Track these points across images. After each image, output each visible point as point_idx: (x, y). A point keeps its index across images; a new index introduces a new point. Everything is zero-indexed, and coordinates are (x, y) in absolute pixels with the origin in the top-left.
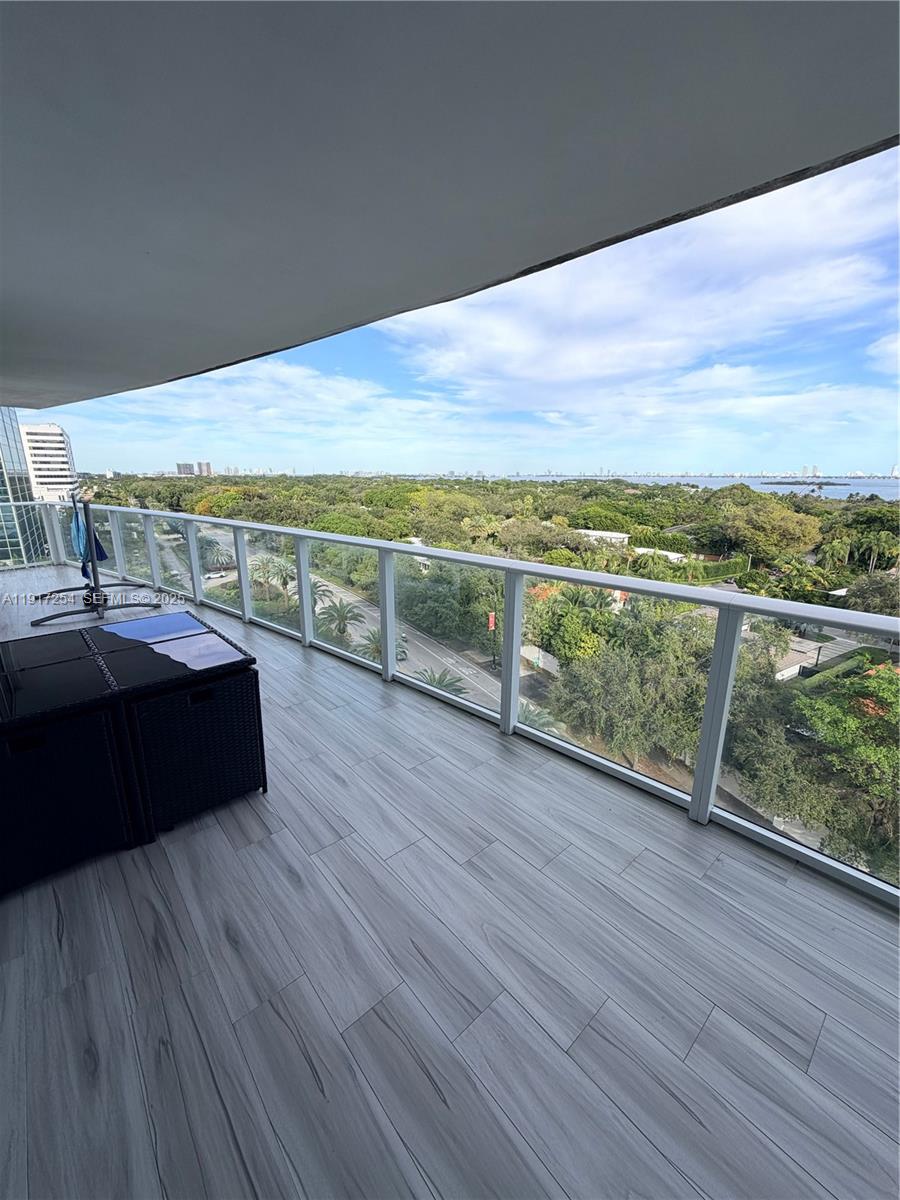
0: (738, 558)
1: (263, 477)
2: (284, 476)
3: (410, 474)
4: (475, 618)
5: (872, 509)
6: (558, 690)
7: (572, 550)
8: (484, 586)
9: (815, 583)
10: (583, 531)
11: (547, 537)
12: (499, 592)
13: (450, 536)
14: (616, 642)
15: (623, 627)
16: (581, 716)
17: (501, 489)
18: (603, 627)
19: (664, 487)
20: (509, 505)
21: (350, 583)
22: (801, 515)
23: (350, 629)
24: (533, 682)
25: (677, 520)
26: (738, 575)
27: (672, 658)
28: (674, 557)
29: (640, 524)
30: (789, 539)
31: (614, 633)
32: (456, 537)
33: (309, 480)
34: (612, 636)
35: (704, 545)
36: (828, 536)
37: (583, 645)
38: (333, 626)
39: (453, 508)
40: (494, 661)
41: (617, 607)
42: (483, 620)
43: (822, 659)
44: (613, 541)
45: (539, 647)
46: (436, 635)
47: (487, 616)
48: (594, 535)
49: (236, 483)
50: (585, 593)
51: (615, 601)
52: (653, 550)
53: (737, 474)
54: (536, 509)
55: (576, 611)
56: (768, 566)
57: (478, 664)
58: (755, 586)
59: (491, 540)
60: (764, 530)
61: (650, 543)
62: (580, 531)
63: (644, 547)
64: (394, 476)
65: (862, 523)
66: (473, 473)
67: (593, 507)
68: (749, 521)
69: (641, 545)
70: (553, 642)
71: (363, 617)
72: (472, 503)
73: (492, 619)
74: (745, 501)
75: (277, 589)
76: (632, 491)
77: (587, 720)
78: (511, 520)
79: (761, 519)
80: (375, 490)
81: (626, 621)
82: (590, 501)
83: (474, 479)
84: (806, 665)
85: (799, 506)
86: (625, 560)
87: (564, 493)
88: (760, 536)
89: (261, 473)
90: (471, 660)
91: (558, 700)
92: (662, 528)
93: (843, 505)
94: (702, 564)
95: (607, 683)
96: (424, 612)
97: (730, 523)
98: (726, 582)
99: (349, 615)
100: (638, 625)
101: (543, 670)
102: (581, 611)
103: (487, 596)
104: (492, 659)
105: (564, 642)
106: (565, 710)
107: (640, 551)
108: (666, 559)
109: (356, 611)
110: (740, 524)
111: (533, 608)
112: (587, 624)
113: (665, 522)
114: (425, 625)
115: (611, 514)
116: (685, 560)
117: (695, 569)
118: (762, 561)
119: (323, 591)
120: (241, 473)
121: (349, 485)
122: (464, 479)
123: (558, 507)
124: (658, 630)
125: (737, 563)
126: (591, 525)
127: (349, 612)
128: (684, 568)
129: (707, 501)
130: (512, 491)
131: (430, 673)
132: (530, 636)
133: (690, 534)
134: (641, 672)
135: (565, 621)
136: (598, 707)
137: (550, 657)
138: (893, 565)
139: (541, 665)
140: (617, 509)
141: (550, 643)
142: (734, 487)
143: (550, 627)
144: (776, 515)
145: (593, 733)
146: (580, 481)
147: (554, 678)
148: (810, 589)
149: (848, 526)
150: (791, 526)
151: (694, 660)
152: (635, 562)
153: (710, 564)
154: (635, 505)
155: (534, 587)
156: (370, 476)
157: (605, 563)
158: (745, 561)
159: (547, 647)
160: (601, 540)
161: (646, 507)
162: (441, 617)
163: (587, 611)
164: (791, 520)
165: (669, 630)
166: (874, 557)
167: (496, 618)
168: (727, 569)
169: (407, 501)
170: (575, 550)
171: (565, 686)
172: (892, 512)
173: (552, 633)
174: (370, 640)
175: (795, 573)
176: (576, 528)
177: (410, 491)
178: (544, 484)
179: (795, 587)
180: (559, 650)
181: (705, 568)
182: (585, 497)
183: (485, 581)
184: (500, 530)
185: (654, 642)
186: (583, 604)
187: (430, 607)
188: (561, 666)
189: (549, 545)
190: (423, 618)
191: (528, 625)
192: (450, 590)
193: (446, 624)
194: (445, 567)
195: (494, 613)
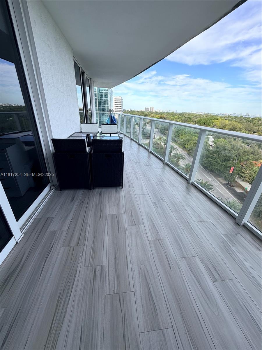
1: (167, 113)
2: (173, 112)
3: (217, 113)
8: (233, 157)
12: (239, 160)
17: (256, 121)
20: (257, 128)
21: (184, 148)
23: (180, 161)
24: (242, 195)
33: (180, 114)
38: (175, 159)
45: (249, 183)
46: (208, 170)
47: (231, 167)
49: (159, 114)
57: (221, 183)
64: (210, 114)
66: (244, 114)
71: (185, 159)
72: (239, 126)
73: (232, 169)
75: (163, 146)
80: (201, 119)
83: (244, 117)
89: (167, 111)
90: (219, 181)
96: (206, 161)
99: (181, 157)
103: (233, 161)
104: (227, 182)
109: (183, 156)
111: (252, 169)
114: (205, 166)
119: (175, 149)
120: (161, 111)
121: (193, 116)
122: (239, 116)
127: (181, 156)
130: (260, 122)
131: (202, 181)
132: (247, 179)
155: (256, 161)
156: (201, 113)
162: (212, 164)
167: (234, 169)
169: (212, 123)
174: (185, 165)
177: (214, 119)
183: (234, 155)
187: (209, 160)
190: (206, 163)
191: (248, 175)
192: (218, 156)
193: (213, 167)
194: (219, 147)
195: (234, 167)
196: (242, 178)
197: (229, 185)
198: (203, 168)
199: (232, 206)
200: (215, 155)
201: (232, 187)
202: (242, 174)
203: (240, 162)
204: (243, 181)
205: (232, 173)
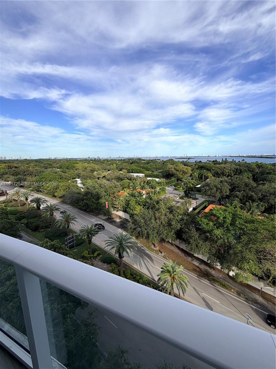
0: (173, 179)
1: (17, 160)
2: (26, 159)
3: (75, 158)
4: (101, 204)
5: (201, 165)
6: (130, 225)
7: (129, 180)
8: (103, 193)
9: (193, 184)
10: (132, 174)
11: (121, 176)
12: (108, 195)
13: (90, 178)
14: (146, 207)
15: (147, 202)
16: (139, 233)
17: (106, 162)
18: (141, 203)
19: (152, 160)
20: (109, 167)
21: (54, 196)
22: (187, 167)
23: (55, 214)
24: (122, 223)
25: (157, 169)
26: (174, 184)
27: (163, 211)
28: (157, 180)
29: (147, 171)
30: (185, 173)
31: (145, 205)
32: (92, 178)
33: (36, 161)
34: (144, 205)
35: (164, 176)
36: (193, 172)
37: (136, 209)
38: (48, 213)
39: (91, 169)
40: (109, 217)
41: (144, 197)
42: (104, 205)
43: (197, 205)
44: (141, 176)
45: (123, 211)
46: (88, 212)
47: (105, 203)
48: (135, 175)
49: (5, 163)
50: (135, 193)
51: (144, 195)
52: (152, 178)
53: (169, 156)
54: (117, 168)
55: (133, 199)
56: (181, 181)
57: (103, 220)
58: (179, 186)
59: (104, 178)
60: (178, 171)
61: (150, 176)
62: (131, 174)
63: (149, 177)
64: (69, 159)
65: (200, 168)
66: (96, 157)
67: (134, 167)
68: (175, 169)
69: (148, 177)
70: (127, 209)
71: (59, 209)
72: (96, 167)
73: (107, 204)
74: (173, 163)
75: (24, 201)
76: (144, 162)
77: (141, 234)
78: (110, 171)
79: (177, 168)
80: (62, 164)
81: (148, 200)
82: (133, 165)
83: (97, 159)
84: (194, 207)
85: (185, 164)
86: (145, 182)
87: (125, 162)
88: (178, 173)
89: (16, 159)
90: (101, 219)
91: (131, 229)
92: (153, 172)
93: (195, 164)
94: (165, 181)
95: (146, 221)
96: (83, 204)
97: (170, 170)
98: (171, 186)
99: (54, 209)
100: (152, 201)
101: (125, 218)
102: (135, 199)
103: (105, 197)
104: (108, 217)
105: (130, 209)
106: (133, 231)
107: (148, 179)
108: (156, 181)
109: (57, 207)
110: (173, 170)
111: (120, 199)
112: (137, 203)
113: (154, 170)
114: (84, 209)
115: (139, 169)
116: (160, 181)
117: (164, 183)
118: (179, 179)
119: (43, 201)
120: (7, 159)
121: (53, 162)
122: (93, 159)
123: (124, 167)
124: (158, 202)
125: (173, 180)
126: (134, 172)
127: (54, 208)
128: (160, 183)
129: (164, 164)
130: (109, 163)
131: (87, 227)
132: (120, 208)
133: (161, 173)
134: (155, 216)
135: (130, 202)
136: (143, 229)
137: (126, 214)
138: (208, 178)
139: (124, 217)
140: (140, 167)
141: (126, 210)
142: (170, 160)
143: (125, 204)
144: (181, 167)
145: (143, 237)
146: (129, 159)
147: (129, 222)
148: (192, 186)
149: (197, 169)
150: (185, 170)
151: (168, 210)
152: (147, 182)
153: (167, 181)
154: (145, 166)
155: (119, 192)
156: (61, 159)
157: (139, 183)
158: (175, 180)
159: (125, 211)
160: (137, 176)
161: (148, 166)
162: (89, 205)
163: (136, 199)
164: (184, 168)
165: (161, 202)
166: (203, 176)
167: (108, 204)
168: (171, 182)
169: (74, 167)
170: (130, 179)
171: (132, 224)
172: (206, 165)
173: (126, 207)
174: (63, 217)
175: (188, 182)
176: (130, 173)
177: (75, 163)
178: (118, 160)
179: (189, 186)
180: (129, 212)
181: (166, 182)
182: (131, 164)
183: (104, 192)
184: (107, 175)
185: (157, 206)
186: (135, 196)
187: (85, 202)
188: (130, 217)
189: (122, 178)
190: (83, 206)
191: (119, 205)
192: (92, 196)
193: (91, 207)
194: (89, 188)
195: (107, 202)
196: (116, 209)
197: (110, 219)
198: (82, 212)
199: (122, 240)
200: (88, 196)
201: (112, 220)
202: (115, 206)
203: (110, 196)
204: (117, 211)
205: (108, 208)
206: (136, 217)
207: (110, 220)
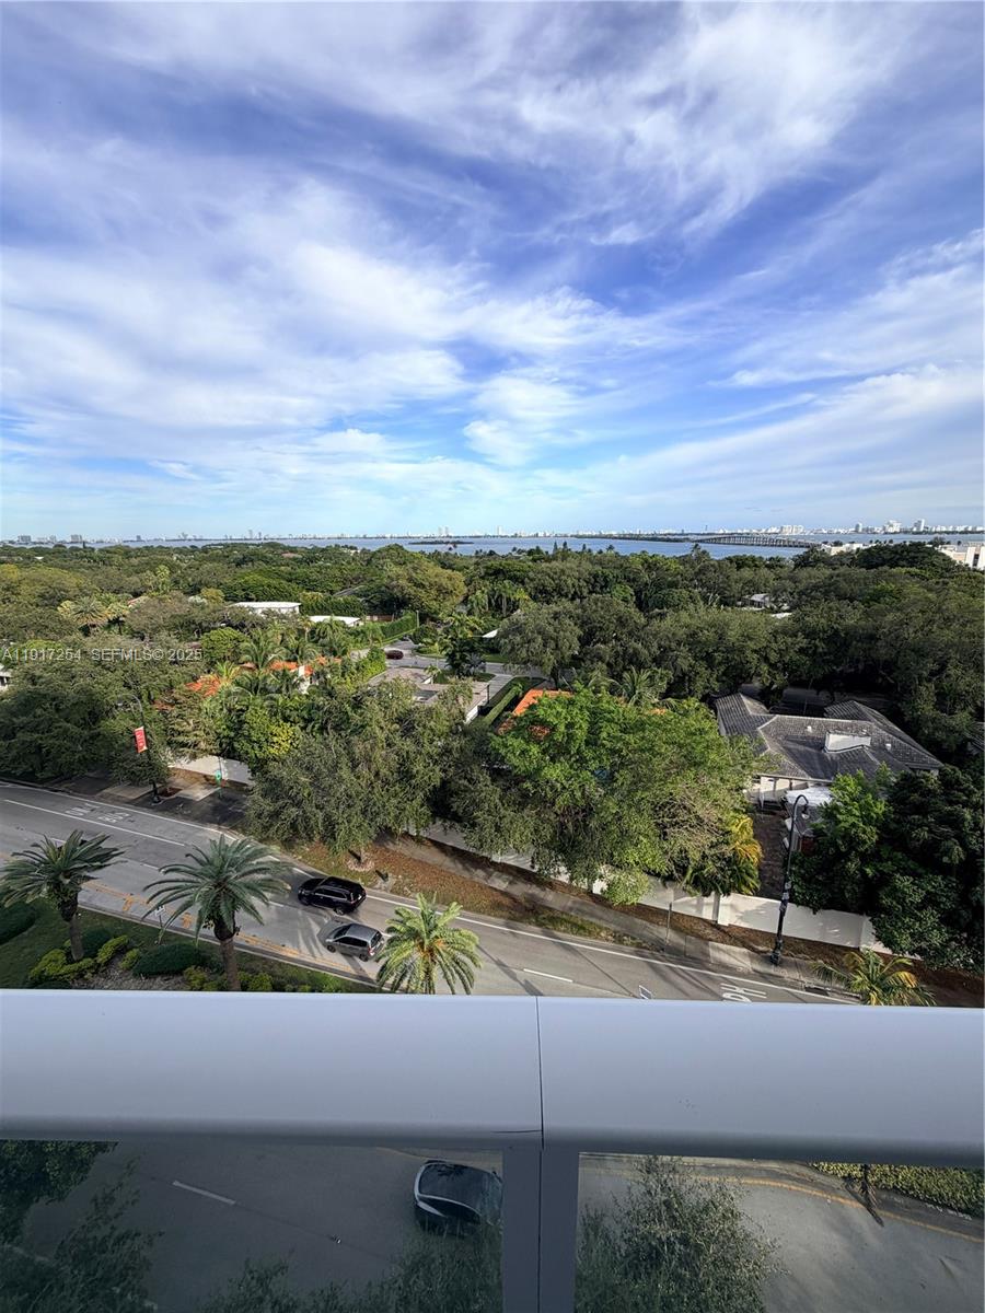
0: (407, 615)
4: (110, 740)
5: (495, 563)
6: (256, 803)
7: (236, 628)
8: (117, 693)
9: (473, 630)
10: (246, 604)
11: (199, 616)
12: (145, 697)
13: (41, 630)
14: (313, 727)
15: (319, 708)
16: (293, 826)
17: (117, 558)
18: (295, 713)
19: (323, 550)
20: (135, 579)
22: (449, 571)
24: (218, 801)
25: (346, 583)
26: (411, 632)
27: (377, 730)
28: (350, 621)
29: (308, 590)
30: (444, 592)
31: (311, 718)
32: (53, 630)
34: (308, 721)
35: (375, 607)
36: (471, 587)
37: (275, 739)
39: (40, 589)
40: (155, 791)
41: (304, 688)
42: (126, 740)
43: (492, 695)
44: (284, 611)
45: (217, 755)
46: (42, 782)
47: (132, 732)
48: (260, 607)
50: (265, 678)
51: (302, 680)
52: (328, 617)
53: (388, 536)
54: (176, 582)
55: (259, 701)
56: (433, 620)
57: (130, 802)
58: (429, 640)
59: (115, 629)
60: (424, 586)
61: (322, 611)
62: (241, 604)
63: (318, 614)
65: (491, 575)
66: (64, 536)
67: (249, 574)
68: (410, 580)
69: (315, 614)
70: (236, 745)
72: (70, 580)
73: (140, 737)
74: (402, 560)
76: (292, 555)
77: (300, 828)
78: (142, 599)
79: (419, 577)
81: (320, 700)
82: (245, 568)
83: (68, 546)
84: (481, 704)
85: (445, 562)
86: (301, 632)
87: (212, 559)
88: (422, 593)
90: (117, 800)
91: (259, 816)
92: (332, 592)
93: (474, 560)
94: (378, 625)
95: (316, 778)
96: (14, 752)
97: (395, 583)
98: (402, 640)
100: (335, 702)
101: (230, 782)
102: (265, 700)
103: (126, 706)
104: (151, 788)
105: (250, 741)
106: (271, 825)
107: (316, 619)
108: (344, 625)
110: (403, 582)
111: (200, 709)
112: (275, 715)
113: (334, 587)
114: (19, 772)
115: (274, 582)
116: (361, 624)
117: (374, 631)
118: (427, 615)
122: (51, 546)
123: (206, 578)
124: (357, 703)
125: (407, 620)
126: (253, 596)
128: (362, 632)
129: (369, 562)
130: (135, 561)
131: (45, 847)
132: (203, 745)
133: (360, 596)
134: (350, 755)
135: (247, 716)
136: (310, 809)
137: (236, 763)
138: (518, 607)
139: (225, 776)
140: (280, 576)
141: (233, 748)
142: (390, 548)
143: (228, 727)
144: (430, 572)
145: (311, 839)
146: (227, 546)
147: (249, 792)
148: (470, 636)
149: (482, 578)
150: (444, 582)
151: (398, 727)
152: (312, 632)
153: (385, 624)
154: (298, 570)
155: (195, 681)
157: (280, 637)
158: (414, 618)
159: (228, 753)
160: (268, 613)
161: (311, 571)
162: (48, 752)
163: (272, 698)
164: (443, 576)
165: (368, 701)
166: (504, 601)
167: (146, 733)
168: (401, 628)
170: (240, 627)
171: (264, 796)
172: (509, 565)
173: (232, 734)
175: (457, 624)
176: (236, 601)
178: (180, 551)
179: (460, 636)
180: (247, 753)
181: (382, 628)
182: (238, 565)
183: (119, 687)
184: (127, 612)
185: (356, 718)
186: (265, 691)
187: (24, 743)
188: (253, 772)
189: (204, 625)
190: (13, 761)
191: (197, 732)
192: (58, 710)
193: (61, 760)
194: (40, 677)
195: (142, 728)
196: (186, 749)
197: (161, 794)
198: (10, 785)
199: (222, 866)
200: (39, 711)
201: (174, 796)
202: (181, 739)
203: (152, 701)
204: (194, 757)
205: (147, 751)
206: (274, 769)
207: (163, 797)
